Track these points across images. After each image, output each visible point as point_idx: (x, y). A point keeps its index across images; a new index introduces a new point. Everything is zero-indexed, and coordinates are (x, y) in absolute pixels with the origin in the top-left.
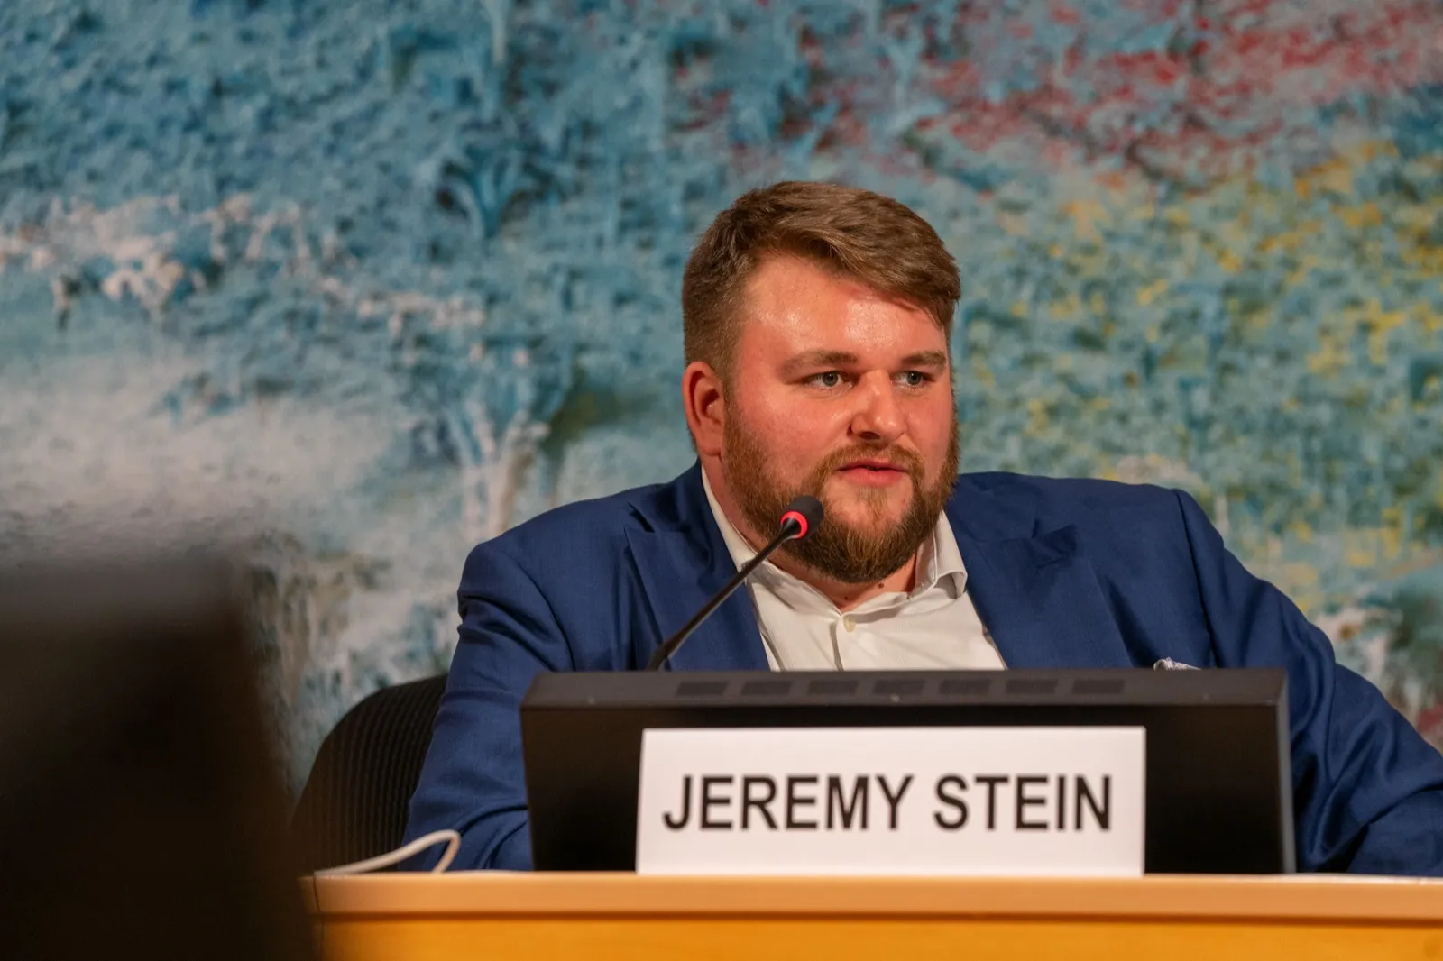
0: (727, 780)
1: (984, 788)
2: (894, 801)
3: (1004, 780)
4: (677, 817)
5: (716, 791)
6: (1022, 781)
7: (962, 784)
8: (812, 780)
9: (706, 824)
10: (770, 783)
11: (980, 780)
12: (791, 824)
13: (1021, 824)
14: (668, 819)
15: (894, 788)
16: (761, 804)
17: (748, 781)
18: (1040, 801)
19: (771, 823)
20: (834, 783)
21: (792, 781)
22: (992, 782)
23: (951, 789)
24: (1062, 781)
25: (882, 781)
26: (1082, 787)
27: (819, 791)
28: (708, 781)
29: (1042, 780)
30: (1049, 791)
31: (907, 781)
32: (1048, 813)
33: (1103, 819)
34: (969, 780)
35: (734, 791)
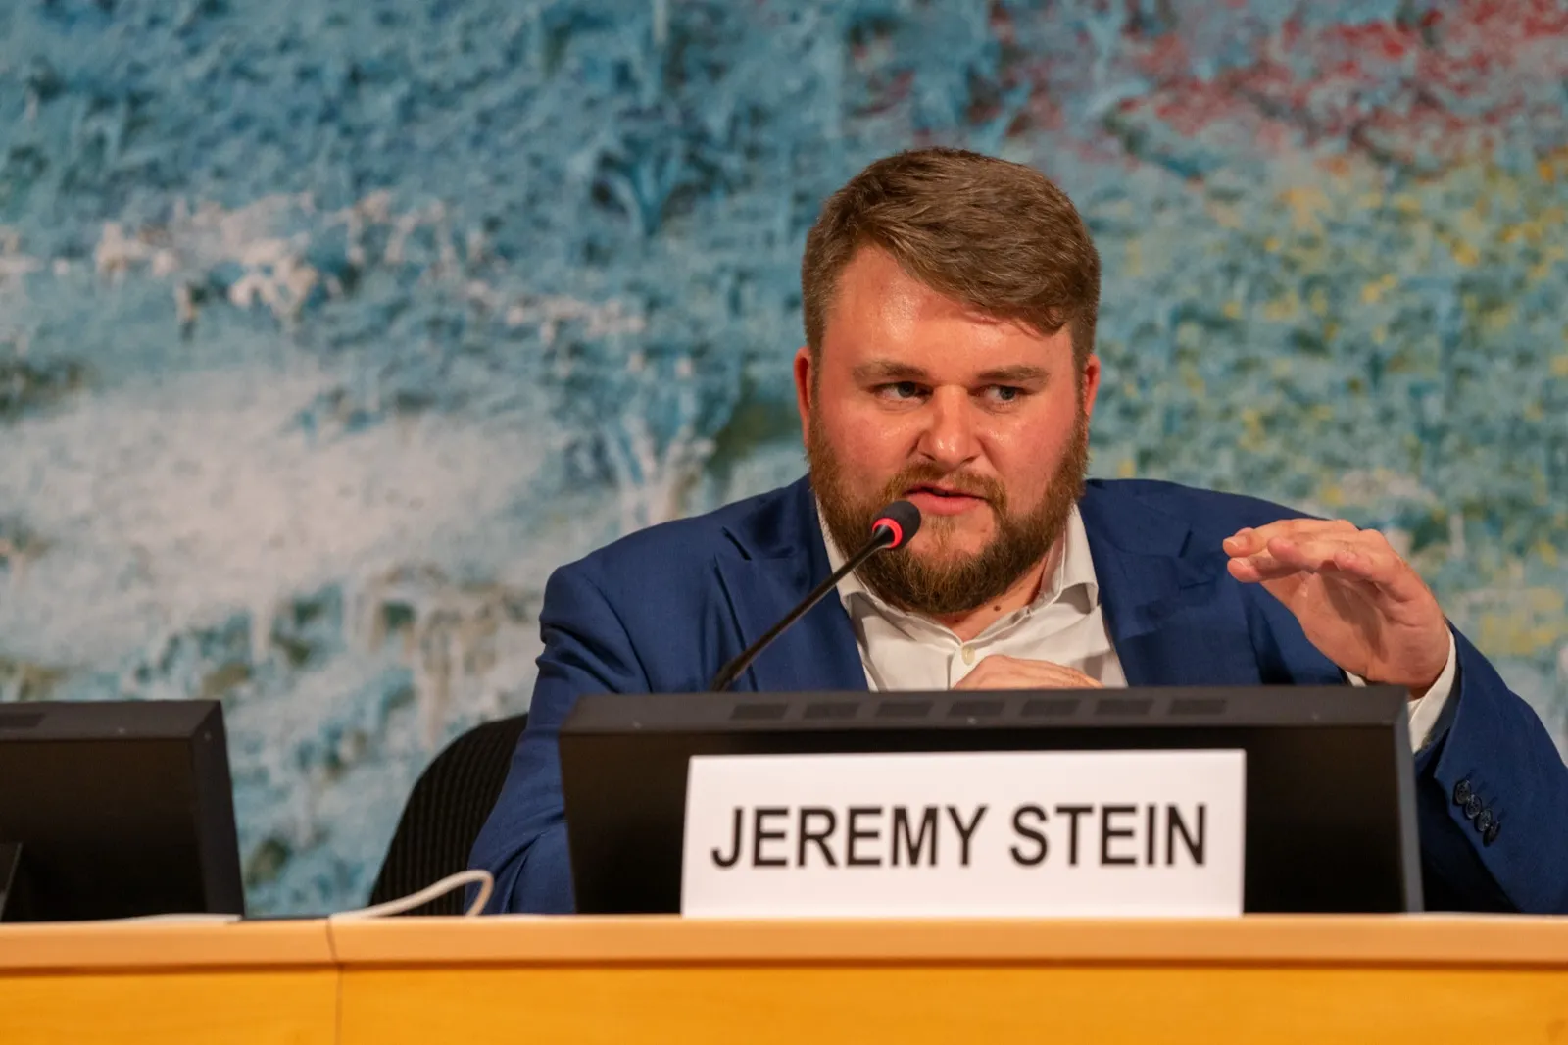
0: (782, 812)
1: (1066, 819)
2: (966, 835)
3: (1088, 810)
4: (726, 853)
5: (770, 824)
6: (1108, 811)
7: (1041, 815)
8: (876, 811)
9: (758, 861)
10: (829, 814)
11: (1061, 810)
12: (852, 861)
13: (1106, 859)
14: (716, 855)
15: (966, 820)
16: (820, 839)
17: (805, 813)
18: (1128, 834)
19: (830, 860)
20: (900, 815)
21: (854, 813)
22: (1074, 812)
23: (1029, 821)
24: (1152, 811)
25: (953, 812)
26: (1174, 818)
27: (884, 823)
28: (761, 813)
29: (1130, 809)
30: (1137, 822)
31: (981, 812)
32: (1136, 847)
33: (1198, 853)
34: (1050, 811)
35: (790, 825)
